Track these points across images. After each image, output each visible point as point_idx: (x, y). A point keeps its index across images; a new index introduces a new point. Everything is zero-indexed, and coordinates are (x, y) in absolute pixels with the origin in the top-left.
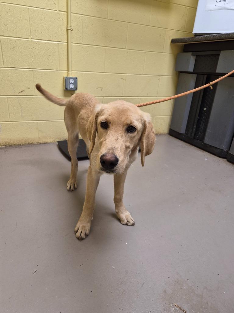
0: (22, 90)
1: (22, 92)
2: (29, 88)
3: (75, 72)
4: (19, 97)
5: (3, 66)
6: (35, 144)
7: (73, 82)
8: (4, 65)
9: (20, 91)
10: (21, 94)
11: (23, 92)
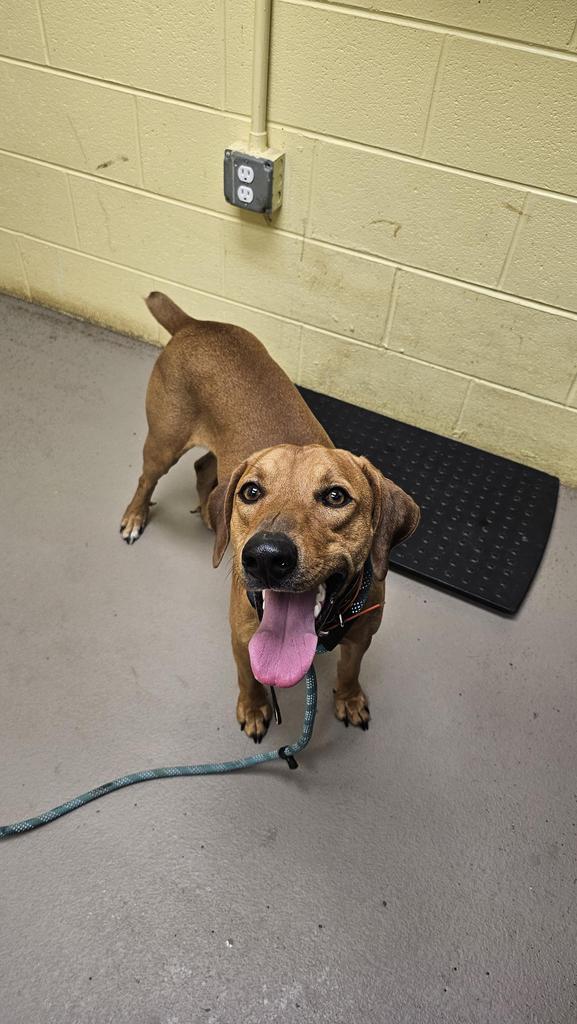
0: (106, 161)
1: (105, 166)
2: (126, 160)
3: (286, 129)
4: (100, 181)
5: (48, 64)
6: (147, 343)
7: (250, 179)
8: (50, 60)
9: (101, 163)
10: (102, 172)
11: (109, 167)
